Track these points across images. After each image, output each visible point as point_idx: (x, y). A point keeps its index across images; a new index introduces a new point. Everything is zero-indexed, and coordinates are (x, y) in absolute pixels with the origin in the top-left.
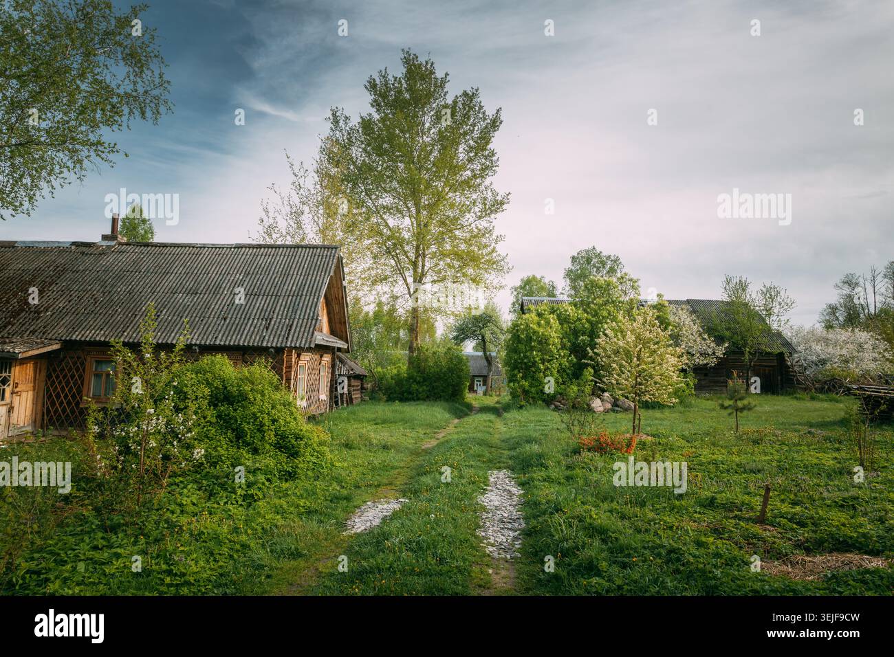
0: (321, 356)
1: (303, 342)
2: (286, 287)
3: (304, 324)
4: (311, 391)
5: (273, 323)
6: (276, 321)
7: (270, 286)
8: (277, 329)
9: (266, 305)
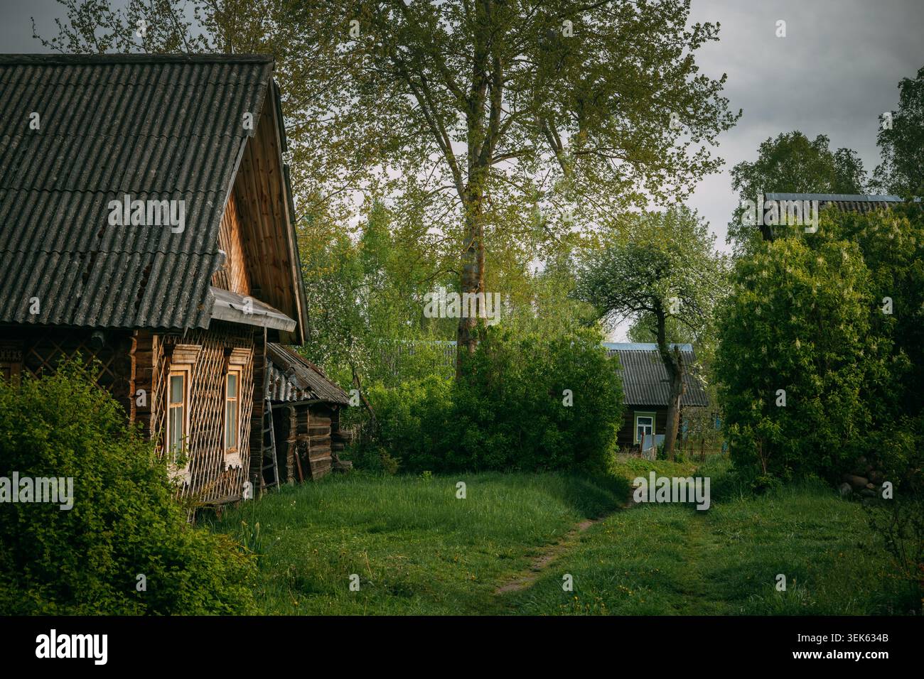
0: (228, 353)
1: (180, 316)
2: (131, 170)
3: (181, 268)
4: (203, 443)
5: (99, 264)
6: (106, 261)
7: (89, 166)
8: (112, 281)
9: (81, 218)
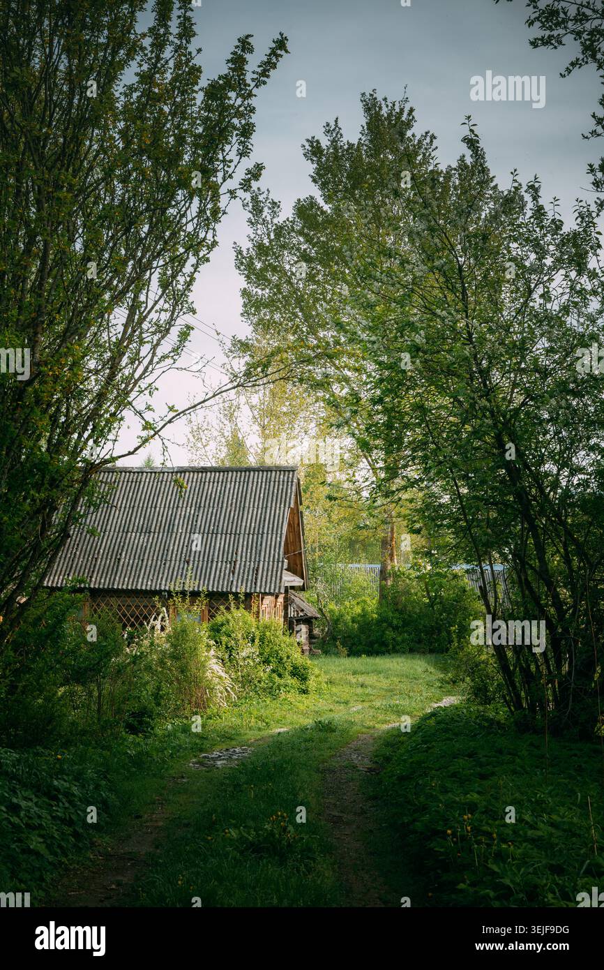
1: (273, 588)
2: (244, 523)
3: (270, 567)
5: (238, 566)
6: (240, 564)
8: (244, 573)
9: (227, 546)
